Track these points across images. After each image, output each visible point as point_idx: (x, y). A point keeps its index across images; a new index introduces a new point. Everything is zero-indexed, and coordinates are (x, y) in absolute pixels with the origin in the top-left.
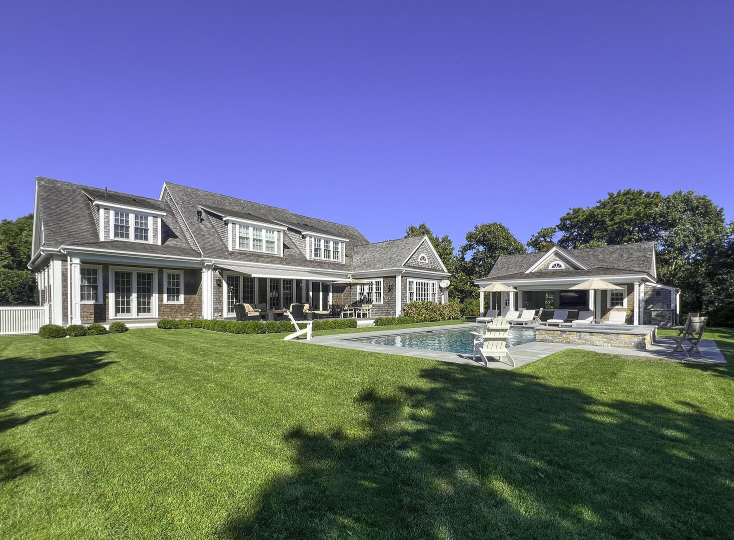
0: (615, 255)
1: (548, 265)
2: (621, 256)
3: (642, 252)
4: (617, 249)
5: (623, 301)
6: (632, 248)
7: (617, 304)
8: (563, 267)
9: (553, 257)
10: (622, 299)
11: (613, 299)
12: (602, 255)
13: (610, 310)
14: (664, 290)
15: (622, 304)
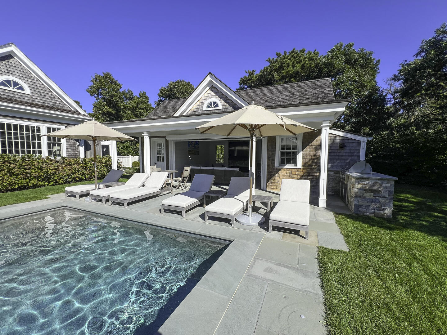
0: (285, 94)
1: (202, 105)
2: (293, 94)
3: (318, 88)
4: (287, 88)
5: (296, 156)
6: (305, 86)
7: (288, 162)
8: (220, 107)
9: (208, 92)
10: (295, 154)
11: (282, 154)
12: (270, 94)
13: (278, 170)
14: (350, 141)
15: (295, 162)
